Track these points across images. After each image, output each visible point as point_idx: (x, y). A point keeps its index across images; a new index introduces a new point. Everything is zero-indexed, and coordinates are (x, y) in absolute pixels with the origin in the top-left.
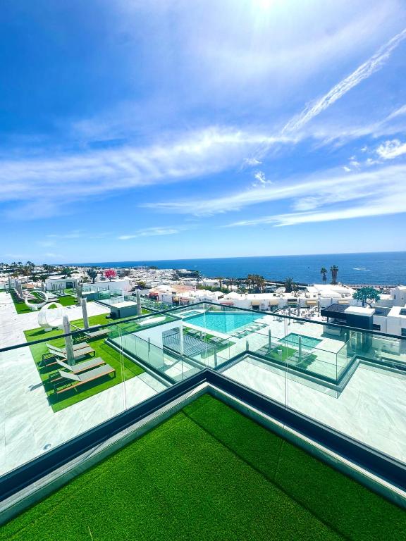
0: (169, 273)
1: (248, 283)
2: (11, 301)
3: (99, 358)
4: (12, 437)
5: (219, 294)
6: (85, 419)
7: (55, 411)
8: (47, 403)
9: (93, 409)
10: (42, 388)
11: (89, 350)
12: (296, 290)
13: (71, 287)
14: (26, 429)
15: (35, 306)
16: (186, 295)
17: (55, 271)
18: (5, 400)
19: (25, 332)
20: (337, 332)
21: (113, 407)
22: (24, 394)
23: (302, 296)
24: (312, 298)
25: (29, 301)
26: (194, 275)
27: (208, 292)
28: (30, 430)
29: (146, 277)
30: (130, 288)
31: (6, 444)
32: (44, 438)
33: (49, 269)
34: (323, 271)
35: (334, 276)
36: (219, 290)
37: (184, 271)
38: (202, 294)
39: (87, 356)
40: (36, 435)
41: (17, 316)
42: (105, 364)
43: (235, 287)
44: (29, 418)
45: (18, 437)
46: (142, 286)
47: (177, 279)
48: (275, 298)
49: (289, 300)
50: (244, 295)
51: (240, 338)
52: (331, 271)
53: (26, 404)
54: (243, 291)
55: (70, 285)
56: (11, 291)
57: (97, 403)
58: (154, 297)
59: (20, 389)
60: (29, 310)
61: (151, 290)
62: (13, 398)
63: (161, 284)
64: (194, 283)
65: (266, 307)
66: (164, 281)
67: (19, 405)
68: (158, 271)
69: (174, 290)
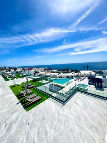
0: (43, 69)
1: (64, 71)
2: (2, 77)
3: (35, 94)
4: (16, 121)
5: (58, 74)
6: (38, 113)
7: (27, 111)
8: (23, 109)
9: (39, 110)
10: (20, 104)
11: (31, 91)
12: (78, 72)
13: (18, 73)
14: (20, 118)
15: (10, 79)
16: (49, 74)
17: (12, 69)
18: (10, 108)
19: (9, 86)
20: (92, 83)
21: (45, 109)
22: (15, 106)
23: (80, 74)
24: (82, 74)
25: (8, 77)
26: (50, 69)
27: (55, 73)
28: (21, 118)
29: (37, 70)
30: (33, 73)
31: (15, 124)
32: (26, 121)
33: (10, 68)
34: (85, 67)
35: (87, 68)
36: (57, 73)
37: (47, 68)
38: (53, 74)
39: (31, 93)
40: (24, 120)
41: (5, 82)
42: (37, 96)
43: (61, 72)
44: (20, 114)
45: (18, 120)
46: (36, 72)
47: (45, 70)
48: (73, 74)
49: (77, 75)
50: (64, 74)
51: (66, 85)
52: (87, 67)
53: (17, 109)
54: (64, 73)
55: (17, 73)
56: (2, 75)
57: (39, 108)
58: (40, 75)
59: (13, 104)
60: (9, 80)
61: (39, 73)
62: (12, 107)
63: (41, 72)
64: (50, 71)
65: (71, 77)
66: (42, 71)
67: (15, 110)
68: (40, 68)
69: (46, 73)
